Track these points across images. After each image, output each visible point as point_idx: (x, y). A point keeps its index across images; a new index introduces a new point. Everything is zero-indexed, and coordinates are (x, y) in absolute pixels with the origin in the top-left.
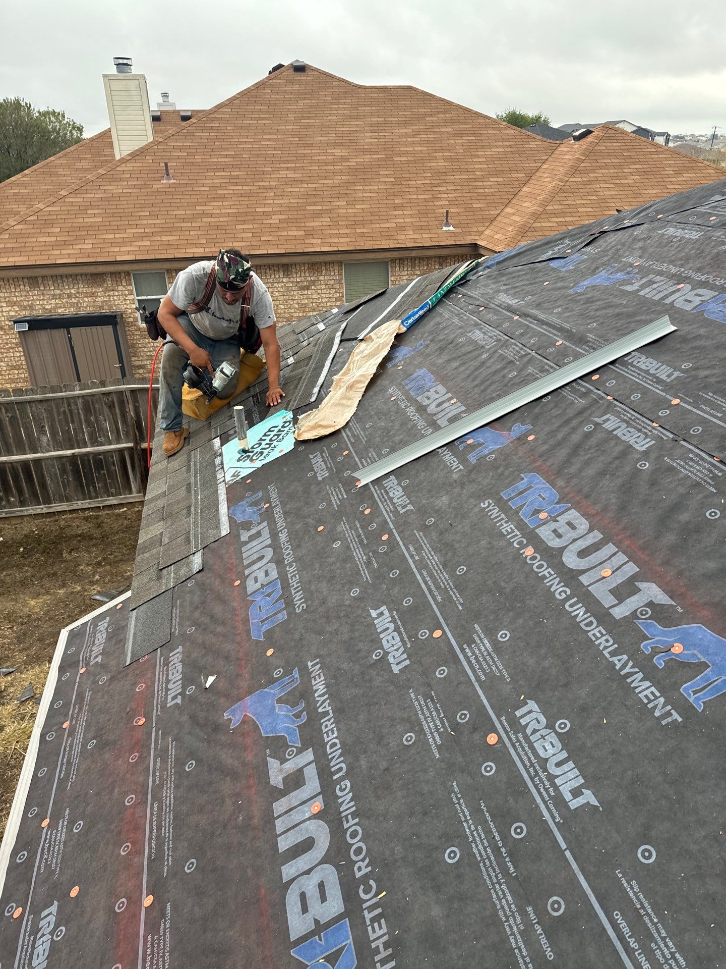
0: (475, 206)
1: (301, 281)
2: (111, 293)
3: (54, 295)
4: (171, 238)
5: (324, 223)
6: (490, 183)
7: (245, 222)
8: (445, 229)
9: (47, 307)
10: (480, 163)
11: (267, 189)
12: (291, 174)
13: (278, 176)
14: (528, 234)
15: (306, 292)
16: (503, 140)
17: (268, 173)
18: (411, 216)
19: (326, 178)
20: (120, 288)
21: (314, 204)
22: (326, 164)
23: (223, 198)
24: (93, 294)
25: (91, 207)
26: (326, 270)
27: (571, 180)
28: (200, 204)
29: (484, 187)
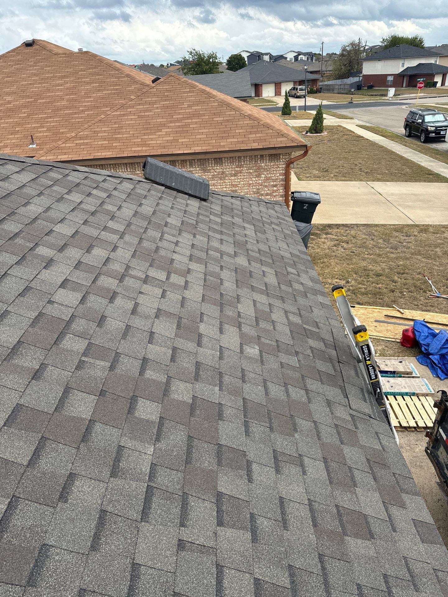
0: (61, 131)
6: (83, 115)
8: (31, 146)
10: (88, 102)
14: (52, 152)
16: (116, 85)
18: (17, 138)
27: (113, 114)
29: (78, 118)
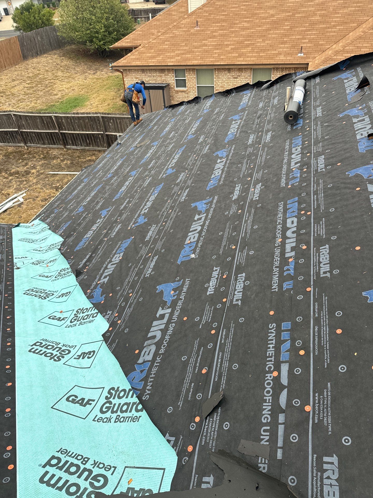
0: (320, 43)
1: (235, 75)
2: (167, 76)
3: (149, 76)
4: (189, 56)
5: (248, 51)
7: (217, 49)
8: (299, 55)
9: (147, 80)
11: (232, 32)
12: (246, 25)
13: (240, 25)
15: (236, 80)
17: (237, 24)
18: (287, 48)
19: (260, 26)
20: (170, 74)
21: (248, 40)
22: (263, 19)
23: (214, 37)
24: (161, 76)
25: (167, 41)
26: (245, 71)
28: (204, 40)
29: (331, 32)
